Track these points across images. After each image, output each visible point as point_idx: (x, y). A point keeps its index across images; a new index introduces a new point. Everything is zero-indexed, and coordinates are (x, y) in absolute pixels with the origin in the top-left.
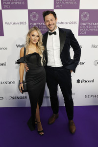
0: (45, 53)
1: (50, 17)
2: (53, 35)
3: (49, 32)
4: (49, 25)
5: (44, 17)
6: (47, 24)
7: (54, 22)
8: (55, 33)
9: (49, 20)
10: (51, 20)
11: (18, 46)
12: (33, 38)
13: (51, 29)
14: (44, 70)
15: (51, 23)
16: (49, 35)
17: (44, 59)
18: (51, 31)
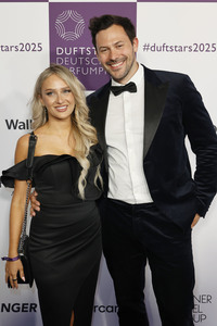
0: (100, 153)
1: (113, 34)
2: (126, 94)
3: (114, 84)
4: (111, 62)
5: (94, 36)
6: (104, 57)
7: (126, 51)
8: (132, 88)
9: (110, 44)
10: (118, 46)
11: (11, 124)
12: (52, 100)
13: (118, 75)
14: (96, 212)
15: (116, 53)
16: (112, 96)
17: (98, 175)
18: (118, 81)
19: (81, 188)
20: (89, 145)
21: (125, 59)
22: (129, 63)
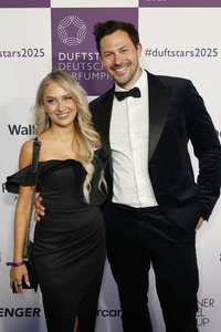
0: (104, 158)
1: (117, 40)
2: (130, 99)
3: (118, 89)
4: (115, 67)
5: (98, 41)
6: (109, 62)
7: (130, 56)
8: (136, 93)
9: (114, 49)
10: (122, 50)
11: (14, 130)
13: (122, 80)
14: (101, 216)
15: (120, 59)
16: (115, 101)
17: (103, 180)
18: (122, 85)
19: (86, 193)
20: (93, 150)
21: (130, 64)
22: (133, 67)
